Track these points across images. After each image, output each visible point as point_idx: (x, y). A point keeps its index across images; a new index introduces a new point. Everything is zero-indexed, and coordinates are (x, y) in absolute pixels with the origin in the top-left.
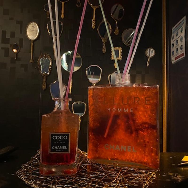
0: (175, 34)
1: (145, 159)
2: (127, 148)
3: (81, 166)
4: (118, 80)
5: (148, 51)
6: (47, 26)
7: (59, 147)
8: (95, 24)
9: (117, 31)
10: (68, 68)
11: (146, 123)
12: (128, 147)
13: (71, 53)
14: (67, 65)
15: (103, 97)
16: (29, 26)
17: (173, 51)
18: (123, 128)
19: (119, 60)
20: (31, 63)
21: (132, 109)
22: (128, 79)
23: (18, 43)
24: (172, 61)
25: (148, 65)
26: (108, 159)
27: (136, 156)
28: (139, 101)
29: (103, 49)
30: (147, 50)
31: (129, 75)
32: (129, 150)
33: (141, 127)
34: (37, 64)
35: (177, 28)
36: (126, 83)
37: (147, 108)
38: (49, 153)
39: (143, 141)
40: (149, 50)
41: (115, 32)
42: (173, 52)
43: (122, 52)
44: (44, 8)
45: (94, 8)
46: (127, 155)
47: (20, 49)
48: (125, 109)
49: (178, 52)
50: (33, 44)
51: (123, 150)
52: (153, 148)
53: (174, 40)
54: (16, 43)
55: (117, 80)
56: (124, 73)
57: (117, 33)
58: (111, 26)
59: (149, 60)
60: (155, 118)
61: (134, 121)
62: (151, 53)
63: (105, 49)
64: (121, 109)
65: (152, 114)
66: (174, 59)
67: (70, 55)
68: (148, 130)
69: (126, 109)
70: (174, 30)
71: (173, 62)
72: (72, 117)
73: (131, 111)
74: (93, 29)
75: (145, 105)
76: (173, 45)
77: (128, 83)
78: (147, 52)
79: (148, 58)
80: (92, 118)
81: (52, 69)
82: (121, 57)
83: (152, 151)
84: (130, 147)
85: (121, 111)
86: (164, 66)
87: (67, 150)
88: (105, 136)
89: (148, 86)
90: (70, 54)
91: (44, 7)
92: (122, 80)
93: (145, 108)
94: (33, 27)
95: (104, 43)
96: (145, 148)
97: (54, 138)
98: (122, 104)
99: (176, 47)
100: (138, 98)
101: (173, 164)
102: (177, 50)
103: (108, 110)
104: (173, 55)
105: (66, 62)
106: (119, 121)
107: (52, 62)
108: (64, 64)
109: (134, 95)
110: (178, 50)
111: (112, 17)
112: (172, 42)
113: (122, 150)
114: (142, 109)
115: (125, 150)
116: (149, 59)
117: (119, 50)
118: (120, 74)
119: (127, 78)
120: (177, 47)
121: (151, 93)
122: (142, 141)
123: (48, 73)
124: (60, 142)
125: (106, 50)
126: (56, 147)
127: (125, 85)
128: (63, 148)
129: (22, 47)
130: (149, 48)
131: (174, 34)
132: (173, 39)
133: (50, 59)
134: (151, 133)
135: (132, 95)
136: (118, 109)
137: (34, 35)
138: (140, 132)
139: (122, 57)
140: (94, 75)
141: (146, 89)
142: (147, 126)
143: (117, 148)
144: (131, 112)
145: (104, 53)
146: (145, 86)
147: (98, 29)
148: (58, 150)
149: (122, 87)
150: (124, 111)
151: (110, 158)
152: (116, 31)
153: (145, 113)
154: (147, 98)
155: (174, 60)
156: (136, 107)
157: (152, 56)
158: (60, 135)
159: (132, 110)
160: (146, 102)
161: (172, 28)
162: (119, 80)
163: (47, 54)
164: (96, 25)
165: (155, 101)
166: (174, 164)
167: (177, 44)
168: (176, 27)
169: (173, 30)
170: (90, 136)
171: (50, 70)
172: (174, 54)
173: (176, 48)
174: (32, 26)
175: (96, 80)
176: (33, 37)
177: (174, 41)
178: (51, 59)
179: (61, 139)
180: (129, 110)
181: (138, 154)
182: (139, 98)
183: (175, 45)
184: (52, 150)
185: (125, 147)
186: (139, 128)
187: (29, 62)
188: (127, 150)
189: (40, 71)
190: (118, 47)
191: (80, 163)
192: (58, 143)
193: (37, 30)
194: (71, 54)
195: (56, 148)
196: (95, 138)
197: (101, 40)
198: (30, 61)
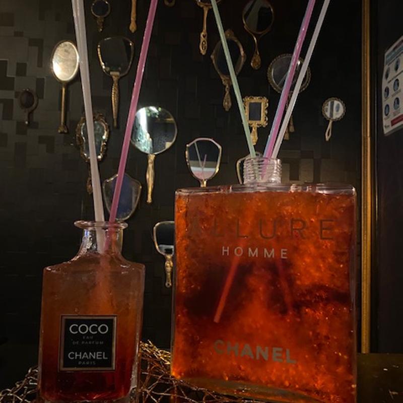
0: (393, 66)
1: (319, 382)
2: (271, 352)
3: (152, 397)
4: (250, 174)
5: (327, 107)
6: (99, 50)
7: (85, 353)
8: (206, 45)
9: (257, 61)
10: (153, 146)
11: (321, 287)
12: (275, 349)
13: (159, 112)
14: (151, 140)
15: (212, 216)
16: (56, 51)
17: (388, 106)
18: (262, 298)
19: (260, 127)
20: (61, 133)
21: (286, 250)
22: (275, 172)
23: (33, 88)
24: (384, 128)
25: (327, 138)
26: (222, 377)
27: (294, 373)
28: (305, 230)
29: (224, 101)
30: (325, 102)
31: (279, 160)
32: (278, 357)
33: (308, 298)
34: (76, 135)
35: (396, 50)
36: (271, 182)
37: (324, 247)
38: (58, 371)
39: (313, 333)
40: (329, 103)
41: (252, 61)
42: (387, 109)
43: (267, 109)
44: (92, 10)
45: (204, 9)
46: (272, 372)
47: (38, 103)
48: (267, 249)
49: (398, 107)
50: (65, 91)
51: (261, 356)
52: (340, 354)
53: (389, 79)
54: (29, 90)
55: (246, 175)
56: (267, 157)
57: (257, 66)
58: (243, 48)
59: (330, 126)
60: (346, 273)
61: (291, 281)
62: (335, 110)
63: (229, 100)
64: (256, 250)
65: (339, 262)
66: (390, 124)
67: (157, 117)
68: (325, 305)
69: (269, 250)
70: (390, 57)
71: (386, 131)
72: (123, 273)
73: (284, 255)
74: (204, 56)
75: (321, 241)
76: (387, 90)
77: (275, 182)
78: (327, 109)
79: (329, 121)
80: (185, 271)
81: (108, 148)
82: (265, 120)
83: (338, 361)
84: (280, 349)
85: (257, 256)
86: (364, 139)
87: (108, 363)
88: (217, 319)
89: (327, 189)
90: (156, 114)
91: (92, 8)
92: (260, 175)
93: (318, 247)
94: (66, 53)
95: (227, 87)
96: (318, 353)
97: (75, 329)
98: (260, 236)
99: (393, 96)
100: (300, 222)
101: (392, 391)
102: (396, 102)
103: (224, 251)
104: (386, 115)
105: (149, 133)
106: (253, 281)
107: (108, 130)
108: (144, 136)
109: (291, 213)
110: (398, 103)
111: (245, 27)
112: (385, 84)
113: (258, 357)
114: (312, 249)
115: (266, 357)
116: (331, 123)
117: (260, 104)
118: (255, 159)
119: (274, 168)
120: (397, 96)
121: (336, 209)
122: (311, 333)
123: (99, 155)
124: (88, 340)
125: (232, 104)
126: (78, 354)
127: (268, 188)
128: (97, 355)
129: (43, 98)
130: (329, 99)
131: (390, 66)
132: (387, 76)
133: (104, 125)
134: (335, 313)
135: (286, 213)
136: (250, 250)
137: (68, 71)
138: (307, 310)
139: (267, 119)
140: (207, 160)
141: (324, 199)
142: (324, 295)
143: (247, 350)
144: (282, 257)
145: (227, 110)
146: (320, 189)
147: (212, 57)
148: (84, 363)
149: (259, 192)
150: (265, 256)
151: (228, 376)
152: (255, 61)
153: (320, 261)
154: (323, 222)
155: (388, 126)
156: (295, 244)
157: (336, 118)
158: (89, 322)
159: (285, 253)
160: (321, 232)
161: (385, 53)
162: (253, 174)
163: (98, 113)
164: (208, 48)
165: (346, 230)
166: (394, 393)
167: (397, 89)
168: (394, 49)
169: (387, 57)
170: (179, 317)
171: (105, 148)
172: (388, 114)
173: (395, 97)
174: (63, 49)
175: (210, 172)
176: (67, 74)
177: (389, 82)
178: (106, 124)
179: (93, 333)
180: (278, 251)
181: (300, 368)
182: (304, 223)
183: (391, 92)
184: (68, 363)
185: (267, 348)
186: (303, 299)
187: (57, 131)
188: (270, 358)
189: (81, 152)
190: (259, 97)
191: (149, 388)
192: (83, 343)
193: (74, 59)
194: (158, 114)
195: (78, 357)
196: (189, 323)
197: (221, 80)
198: (60, 128)
